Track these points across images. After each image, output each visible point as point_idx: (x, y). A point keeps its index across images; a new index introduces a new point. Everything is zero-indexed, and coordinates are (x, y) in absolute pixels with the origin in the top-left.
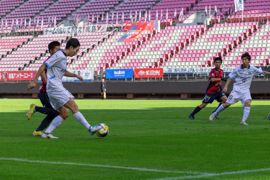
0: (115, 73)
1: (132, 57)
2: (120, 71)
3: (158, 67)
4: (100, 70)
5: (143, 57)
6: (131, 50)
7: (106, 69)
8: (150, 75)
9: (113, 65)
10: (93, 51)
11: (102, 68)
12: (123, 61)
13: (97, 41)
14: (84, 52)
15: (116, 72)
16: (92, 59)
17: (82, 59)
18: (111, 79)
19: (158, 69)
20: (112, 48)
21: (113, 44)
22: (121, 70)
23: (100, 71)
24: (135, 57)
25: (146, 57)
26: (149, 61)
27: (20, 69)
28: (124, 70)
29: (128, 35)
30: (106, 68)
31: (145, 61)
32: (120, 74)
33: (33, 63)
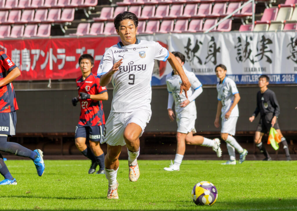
33: (113, 5)
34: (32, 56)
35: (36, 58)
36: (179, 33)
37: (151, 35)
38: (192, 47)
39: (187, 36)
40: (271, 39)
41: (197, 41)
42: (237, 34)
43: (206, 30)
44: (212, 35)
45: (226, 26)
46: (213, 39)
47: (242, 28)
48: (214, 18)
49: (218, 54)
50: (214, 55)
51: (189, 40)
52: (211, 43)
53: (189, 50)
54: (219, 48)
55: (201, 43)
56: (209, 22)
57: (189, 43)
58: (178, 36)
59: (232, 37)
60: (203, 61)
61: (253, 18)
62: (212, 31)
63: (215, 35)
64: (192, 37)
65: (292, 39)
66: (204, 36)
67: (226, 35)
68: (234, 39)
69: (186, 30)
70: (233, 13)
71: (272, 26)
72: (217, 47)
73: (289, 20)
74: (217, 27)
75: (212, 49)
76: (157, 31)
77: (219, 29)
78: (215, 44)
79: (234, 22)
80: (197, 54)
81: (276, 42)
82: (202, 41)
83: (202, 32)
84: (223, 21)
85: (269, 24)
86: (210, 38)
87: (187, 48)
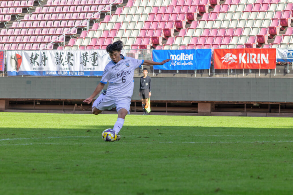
0: (173, 57)
1: (209, 25)
2: (182, 55)
3: (265, 47)
4: (141, 51)
5: (233, 25)
6: (207, 8)
7: (152, 49)
8: (248, 62)
9: (169, 41)
10: (125, 11)
11: (143, 47)
12: (189, 33)
14: (106, 12)
15: (175, 55)
16: (123, 27)
17: (102, 26)
18: (163, 71)
19: (265, 52)
20: (165, 3)
22: (186, 52)
23: (140, 53)
24: (217, 25)
25: (241, 25)
26: (245, 32)
28: (193, 51)
30: (152, 47)
31: (236, 33)
32: (184, 59)
36: (27, 50)
37: (14, 50)
38: (34, 57)
39: (31, 52)
40: (73, 54)
41: (36, 54)
42: (56, 51)
43: (41, 48)
44: (44, 51)
45: (51, 47)
46: (44, 53)
47: (58, 48)
48: (45, 43)
49: (46, 60)
50: (44, 61)
51: (32, 54)
52: (43, 55)
53: (32, 58)
55: (38, 55)
56: (42, 45)
57: (32, 55)
58: (27, 52)
59: (54, 52)
60: (39, 64)
61: (64, 43)
62: (43, 49)
64: (34, 52)
65: (83, 54)
66: (39, 51)
67: (51, 51)
68: (55, 53)
69: (31, 48)
70: (54, 41)
71: (73, 47)
72: (46, 57)
73: (82, 45)
74: (46, 47)
75: (43, 58)
76: (17, 48)
78: (45, 56)
79: (54, 45)
80: (36, 60)
81: (75, 55)
82: (39, 54)
84: (50, 45)
85: (72, 46)
86: (42, 53)
87: (31, 57)
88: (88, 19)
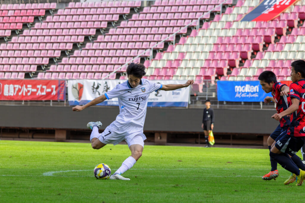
0: (238, 88)
1: (274, 56)
2: (247, 86)
4: (205, 82)
6: (273, 39)
7: (217, 80)
9: (234, 72)
10: (189, 40)
11: (207, 77)
12: (254, 64)
13: (197, 19)
14: (170, 42)
15: (240, 87)
16: (187, 57)
17: (165, 56)
18: (228, 103)
20: (230, 33)
21: (234, 26)
22: (251, 83)
23: (204, 84)
24: (282, 56)
27: (27, 75)
29: (266, 6)
30: (216, 78)
32: (249, 91)
33: (56, 64)
34: (14, 88)
35: (17, 89)
36: (89, 79)
37: (75, 79)
38: (96, 86)
39: (93, 81)
41: (98, 84)
42: (118, 81)
43: (103, 78)
45: (113, 76)
46: (106, 83)
47: (121, 78)
48: (107, 72)
51: (94, 83)
52: (105, 85)
54: (109, 88)
56: (104, 74)
57: (94, 85)
59: (116, 82)
62: (106, 79)
63: (107, 81)
64: (95, 81)
66: (101, 81)
67: (113, 81)
69: (93, 78)
70: (117, 70)
74: (108, 77)
75: (106, 88)
76: (78, 77)
77: (109, 78)
78: (107, 85)
79: (117, 75)
80: (98, 90)
82: (101, 84)
83: (101, 79)
84: (111, 74)
86: (104, 82)
87: (93, 87)
88: (151, 49)
